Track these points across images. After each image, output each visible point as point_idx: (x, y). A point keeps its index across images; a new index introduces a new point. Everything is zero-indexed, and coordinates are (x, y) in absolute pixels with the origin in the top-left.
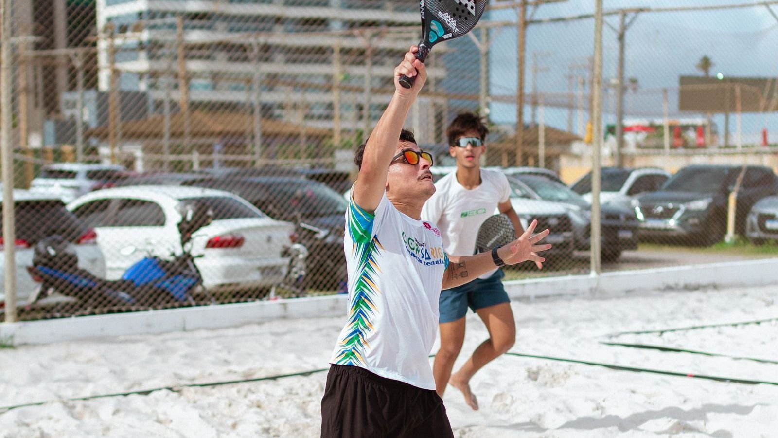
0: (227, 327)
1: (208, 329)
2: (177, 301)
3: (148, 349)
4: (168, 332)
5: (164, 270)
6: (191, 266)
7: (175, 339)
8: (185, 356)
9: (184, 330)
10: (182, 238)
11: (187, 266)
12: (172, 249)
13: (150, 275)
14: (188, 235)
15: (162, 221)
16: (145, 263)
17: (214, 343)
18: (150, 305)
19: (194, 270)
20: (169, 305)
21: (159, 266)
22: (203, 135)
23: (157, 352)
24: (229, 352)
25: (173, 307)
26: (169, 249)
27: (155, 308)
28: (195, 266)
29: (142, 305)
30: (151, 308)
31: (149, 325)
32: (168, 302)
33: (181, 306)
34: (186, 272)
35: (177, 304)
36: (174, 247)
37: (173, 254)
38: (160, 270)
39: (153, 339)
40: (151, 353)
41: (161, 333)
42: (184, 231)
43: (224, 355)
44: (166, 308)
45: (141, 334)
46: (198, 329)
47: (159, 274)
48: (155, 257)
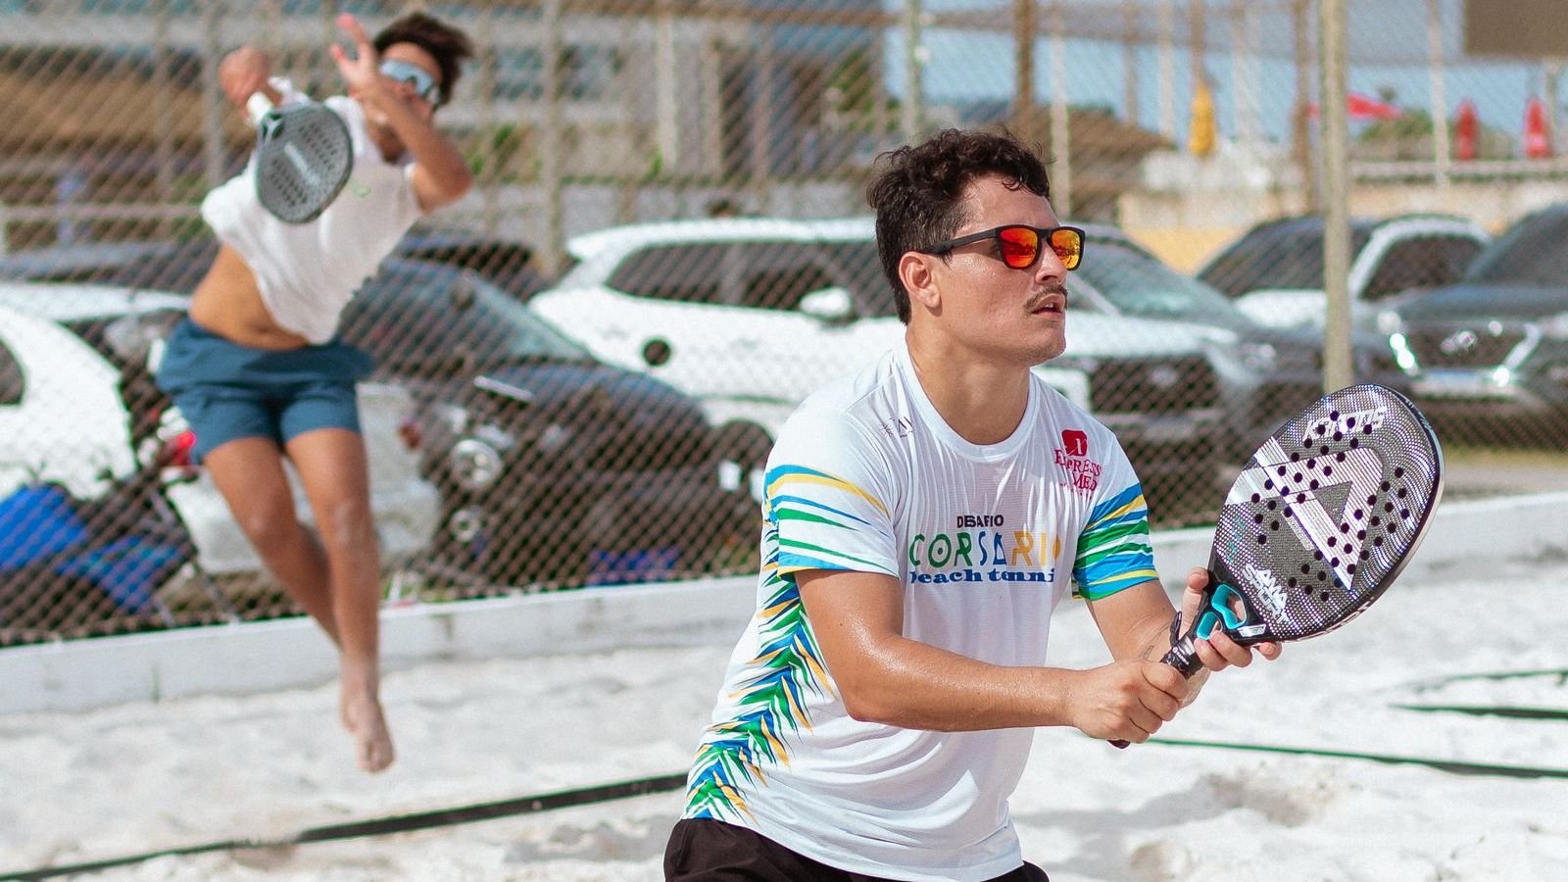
0: (282, 689)
1: (225, 694)
2: (132, 611)
3: (65, 756)
4: (108, 705)
5: (74, 520)
6: (159, 505)
7: (140, 724)
8: (182, 771)
9: (156, 697)
10: (134, 423)
11: (148, 505)
12: (102, 462)
13: (34, 538)
14: (149, 417)
15: (13, 390)
16: (21, 502)
17: (252, 733)
18: (55, 625)
19: (168, 516)
20: (110, 624)
21: (62, 510)
22: (37, 148)
23: (92, 760)
24: (310, 756)
25: (122, 631)
26: (92, 460)
27: (68, 637)
28: (171, 506)
29: (32, 624)
30: (54, 635)
31: (52, 686)
32: (107, 616)
33: (146, 627)
34: (146, 522)
35: (131, 622)
36: (107, 453)
37: (107, 475)
38: (64, 519)
39: (73, 726)
40: (75, 764)
41: (88, 710)
42: (140, 404)
43: (295, 764)
44: (96, 634)
45: (31, 712)
46: (196, 694)
47: (61, 535)
48: (51, 485)
